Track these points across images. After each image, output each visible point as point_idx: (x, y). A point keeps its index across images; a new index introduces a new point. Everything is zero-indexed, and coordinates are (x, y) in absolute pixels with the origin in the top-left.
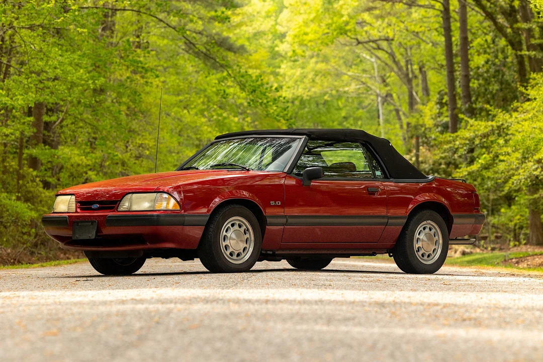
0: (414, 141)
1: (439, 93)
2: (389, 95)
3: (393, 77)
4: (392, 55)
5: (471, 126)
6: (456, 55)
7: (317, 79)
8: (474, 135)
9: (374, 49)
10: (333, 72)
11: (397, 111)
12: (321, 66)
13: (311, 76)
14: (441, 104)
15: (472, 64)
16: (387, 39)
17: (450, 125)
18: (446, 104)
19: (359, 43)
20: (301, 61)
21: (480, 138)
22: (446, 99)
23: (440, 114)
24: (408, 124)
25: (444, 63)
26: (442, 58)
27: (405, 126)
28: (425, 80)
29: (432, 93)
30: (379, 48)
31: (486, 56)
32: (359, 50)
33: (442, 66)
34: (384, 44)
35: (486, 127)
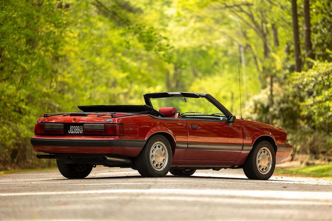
0: (269, 80)
1: (287, 44)
2: (248, 46)
3: (251, 33)
4: (251, 16)
5: (316, 67)
6: (300, 16)
7: (196, 34)
8: (318, 74)
9: (238, 11)
10: (207, 29)
11: (255, 58)
12: (199, 25)
13: (190, 32)
14: (288, 51)
15: (312, 21)
16: (248, 4)
17: (296, 68)
18: (292, 51)
19: (227, 7)
20: (184, 21)
21: (322, 75)
22: (293, 47)
23: (288, 59)
24: (264, 68)
25: (291, 21)
26: (289, 18)
27: (261, 69)
28: (276, 34)
29: (280, 44)
30: (242, 11)
31: (324, 15)
32: (227, 12)
33: (289, 24)
34: (245, 8)
35: (327, 67)
